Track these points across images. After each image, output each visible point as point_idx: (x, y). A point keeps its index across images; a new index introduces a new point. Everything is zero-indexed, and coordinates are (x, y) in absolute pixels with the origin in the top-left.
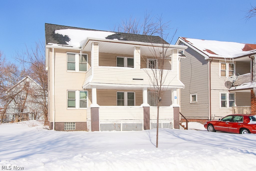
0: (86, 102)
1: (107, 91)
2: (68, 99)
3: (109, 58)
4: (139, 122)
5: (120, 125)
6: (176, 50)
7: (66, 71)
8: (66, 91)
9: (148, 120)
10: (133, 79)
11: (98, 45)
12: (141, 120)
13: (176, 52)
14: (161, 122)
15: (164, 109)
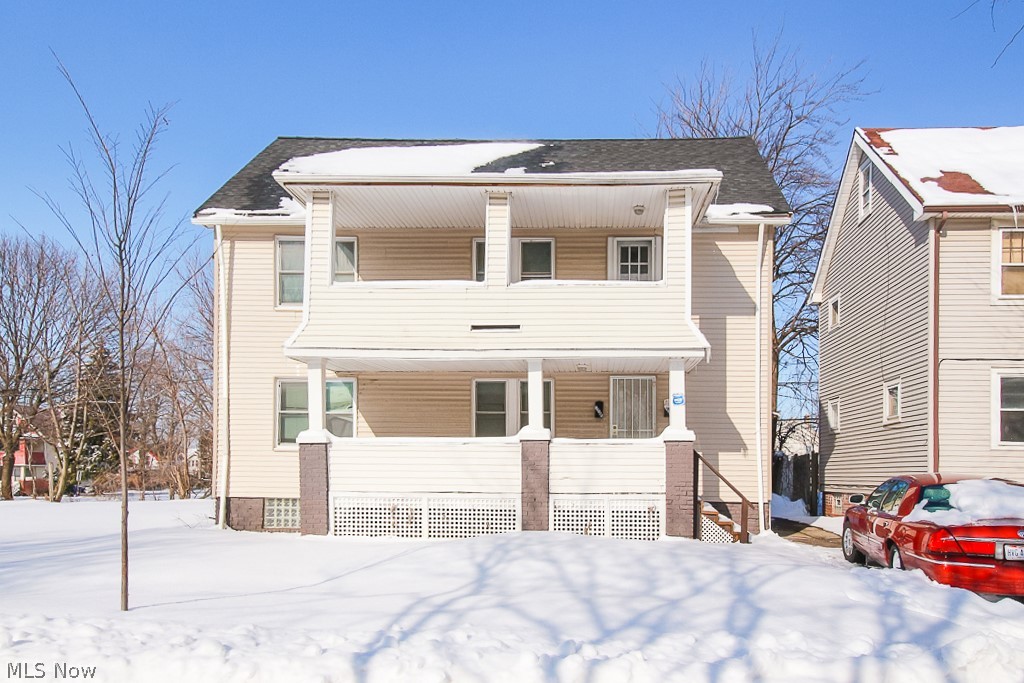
0: (352, 423)
1: (431, 377)
2: (279, 410)
3: (444, 248)
4: (503, 503)
5: (418, 512)
6: (682, 193)
7: (271, 308)
8: (272, 381)
9: (540, 495)
10: (474, 327)
11: (328, 198)
12: (512, 496)
13: (682, 200)
14: (601, 504)
15: (617, 448)
